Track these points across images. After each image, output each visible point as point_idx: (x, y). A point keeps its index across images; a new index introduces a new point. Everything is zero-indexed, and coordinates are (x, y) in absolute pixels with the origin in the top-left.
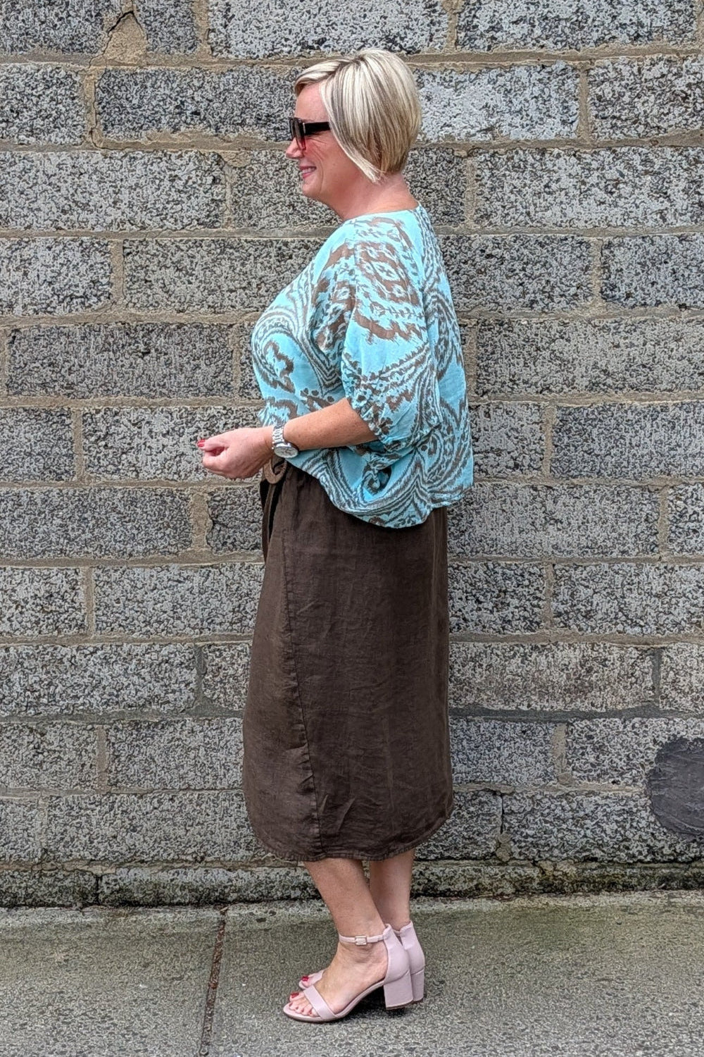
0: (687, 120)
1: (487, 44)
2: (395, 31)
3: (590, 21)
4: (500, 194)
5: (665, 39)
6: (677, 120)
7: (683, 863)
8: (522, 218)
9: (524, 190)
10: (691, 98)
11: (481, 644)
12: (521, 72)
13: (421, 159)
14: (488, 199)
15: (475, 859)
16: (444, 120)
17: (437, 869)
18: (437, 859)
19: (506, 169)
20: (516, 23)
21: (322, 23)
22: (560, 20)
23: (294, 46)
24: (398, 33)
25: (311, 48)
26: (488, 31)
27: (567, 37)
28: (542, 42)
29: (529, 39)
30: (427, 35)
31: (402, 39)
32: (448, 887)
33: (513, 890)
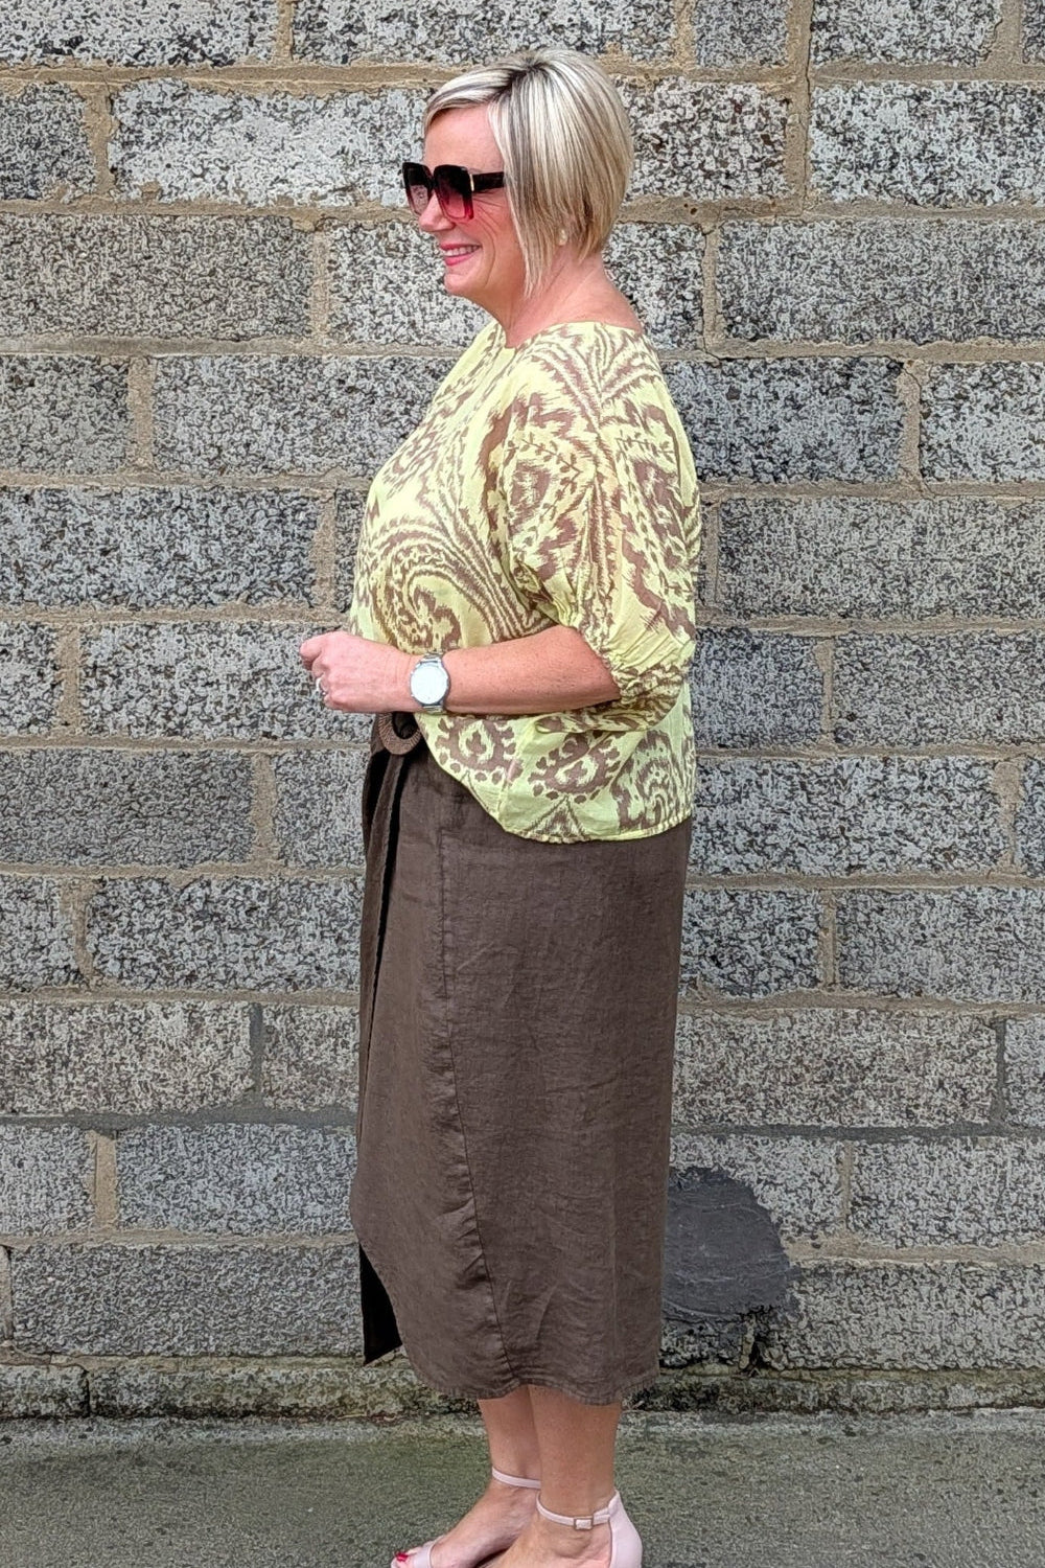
0: (662, 181)
1: (341, 53)
2: (192, 29)
3: (505, 19)
4: (367, 292)
5: (626, 52)
6: (646, 181)
7: (673, 1367)
8: (402, 331)
9: (404, 286)
10: (668, 147)
11: (346, 1009)
12: (397, 100)
13: (239, 233)
14: (348, 300)
15: (340, 1356)
16: (275, 172)
17: (277, 1374)
18: (275, 1355)
19: (376, 253)
20: (387, 19)
21: (75, 13)
22: (457, 17)
23: (31, 48)
24: (198, 32)
25: (60, 52)
26: (342, 32)
27: (470, 45)
28: (429, 52)
29: (408, 47)
30: (245, 36)
31: (205, 41)
32: (294, 1401)
33: (400, 1408)
